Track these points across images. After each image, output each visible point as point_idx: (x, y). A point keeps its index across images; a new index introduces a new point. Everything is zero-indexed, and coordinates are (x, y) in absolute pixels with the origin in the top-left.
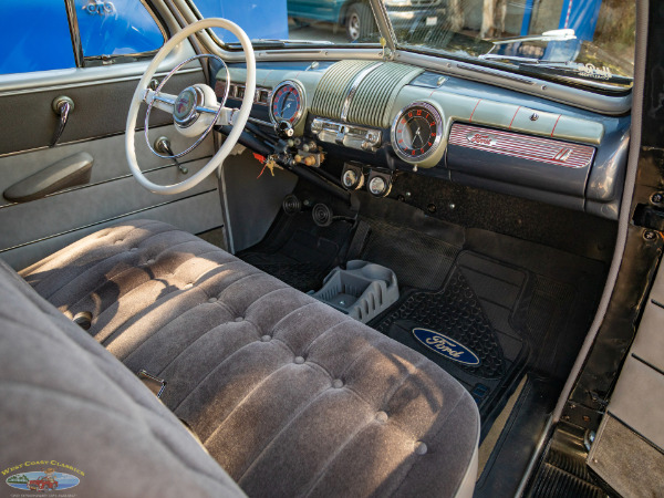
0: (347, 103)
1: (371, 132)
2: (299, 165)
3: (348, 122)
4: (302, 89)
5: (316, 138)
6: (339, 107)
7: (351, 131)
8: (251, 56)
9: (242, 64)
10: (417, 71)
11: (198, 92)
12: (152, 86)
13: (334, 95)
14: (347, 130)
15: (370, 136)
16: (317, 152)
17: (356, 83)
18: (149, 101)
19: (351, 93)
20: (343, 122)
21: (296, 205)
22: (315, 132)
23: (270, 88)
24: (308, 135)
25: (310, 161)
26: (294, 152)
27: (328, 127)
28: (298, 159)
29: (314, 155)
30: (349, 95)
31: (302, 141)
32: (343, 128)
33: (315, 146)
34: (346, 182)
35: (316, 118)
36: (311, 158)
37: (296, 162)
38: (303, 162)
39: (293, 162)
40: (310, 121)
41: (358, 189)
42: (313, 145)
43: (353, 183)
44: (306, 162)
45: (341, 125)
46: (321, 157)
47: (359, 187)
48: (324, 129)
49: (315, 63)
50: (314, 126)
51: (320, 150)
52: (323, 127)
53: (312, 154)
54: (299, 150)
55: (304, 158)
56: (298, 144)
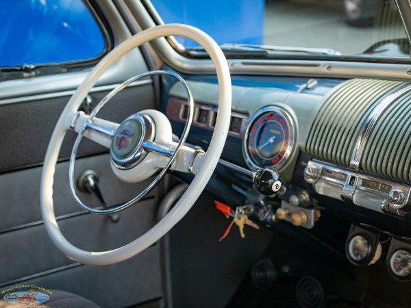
0: (359, 145)
1: (397, 188)
2: (283, 221)
3: (361, 170)
4: (292, 117)
5: (310, 188)
6: (349, 148)
7: (365, 183)
8: (224, 67)
9: (211, 77)
11: (147, 121)
12: (84, 108)
13: (340, 130)
14: (358, 182)
16: (311, 207)
17: (376, 113)
18: (79, 129)
19: (366, 128)
20: (352, 169)
21: (271, 274)
22: (311, 180)
23: (246, 114)
24: (296, 181)
25: (299, 219)
26: (276, 203)
27: (330, 174)
28: (280, 215)
29: (306, 210)
30: (364, 131)
31: (288, 189)
32: (353, 178)
33: (308, 199)
34: (353, 253)
35: (311, 160)
36: (301, 215)
37: (276, 218)
38: (287, 219)
39: (274, 217)
40: (303, 163)
41: (372, 265)
42: (305, 196)
43: (364, 256)
44: (293, 220)
45: (350, 174)
46: (315, 214)
47: (373, 262)
48: (323, 177)
49: (312, 82)
50: (309, 171)
51: (314, 204)
52: (322, 174)
53: (303, 209)
54: (283, 201)
55: (290, 214)
56: (282, 193)
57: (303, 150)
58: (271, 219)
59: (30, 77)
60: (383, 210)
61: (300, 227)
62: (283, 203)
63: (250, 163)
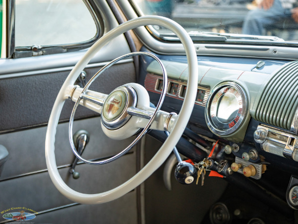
2: (235, 174)
5: (258, 147)
6: (290, 115)
11: (130, 91)
12: (80, 82)
14: (297, 143)
16: (258, 162)
18: (75, 99)
20: (292, 133)
22: (259, 141)
23: (208, 87)
24: (248, 142)
25: (249, 172)
26: (230, 159)
27: (275, 136)
28: (234, 168)
29: (255, 165)
31: (240, 148)
32: (293, 139)
33: (257, 156)
35: (260, 124)
36: (250, 168)
37: (232, 171)
38: (240, 171)
39: (229, 170)
40: (253, 127)
42: (254, 153)
44: (245, 173)
45: (290, 136)
46: (263, 167)
48: (270, 138)
49: (261, 63)
50: (258, 134)
51: (262, 160)
52: (268, 136)
53: (252, 164)
54: (236, 157)
55: (242, 168)
56: (236, 151)
57: (254, 117)
58: (227, 172)
59: (38, 55)
61: (250, 178)
62: (237, 159)
63: (210, 126)
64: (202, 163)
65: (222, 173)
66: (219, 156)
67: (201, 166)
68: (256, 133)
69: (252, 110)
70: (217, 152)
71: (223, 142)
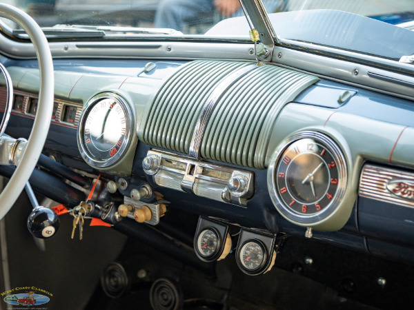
1: (237, 174)
3: (201, 158)
4: (129, 104)
5: (150, 180)
6: (187, 135)
7: (205, 172)
10: (307, 79)
14: (198, 170)
15: (236, 181)
16: (154, 201)
17: (213, 98)
19: (207, 114)
20: (192, 157)
22: (150, 172)
23: (80, 102)
24: (138, 176)
25: (141, 216)
26: (119, 200)
27: (170, 164)
28: (123, 212)
29: (150, 205)
30: (203, 116)
31: (129, 183)
32: (193, 167)
33: (151, 193)
34: (203, 249)
35: (151, 149)
36: (144, 211)
37: (121, 217)
38: (131, 216)
39: (117, 216)
41: (222, 260)
42: (147, 190)
43: (213, 251)
44: (136, 217)
45: (189, 162)
46: (160, 208)
47: (223, 257)
48: (164, 167)
49: (150, 65)
50: (148, 162)
51: (158, 198)
52: (162, 163)
53: (146, 204)
54: (125, 197)
55: (133, 211)
56: (123, 188)
57: (142, 139)
58: (114, 218)
60: (225, 199)
61: (144, 225)
62: (126, 199)
63: (86, 157)
64: (78, 208)
65: (107, 221)
66: (103, 196)
67: (77, 213)
68: (145, 161)
69: (139, 129)
70: (99, 191)
71: (105, 177)
